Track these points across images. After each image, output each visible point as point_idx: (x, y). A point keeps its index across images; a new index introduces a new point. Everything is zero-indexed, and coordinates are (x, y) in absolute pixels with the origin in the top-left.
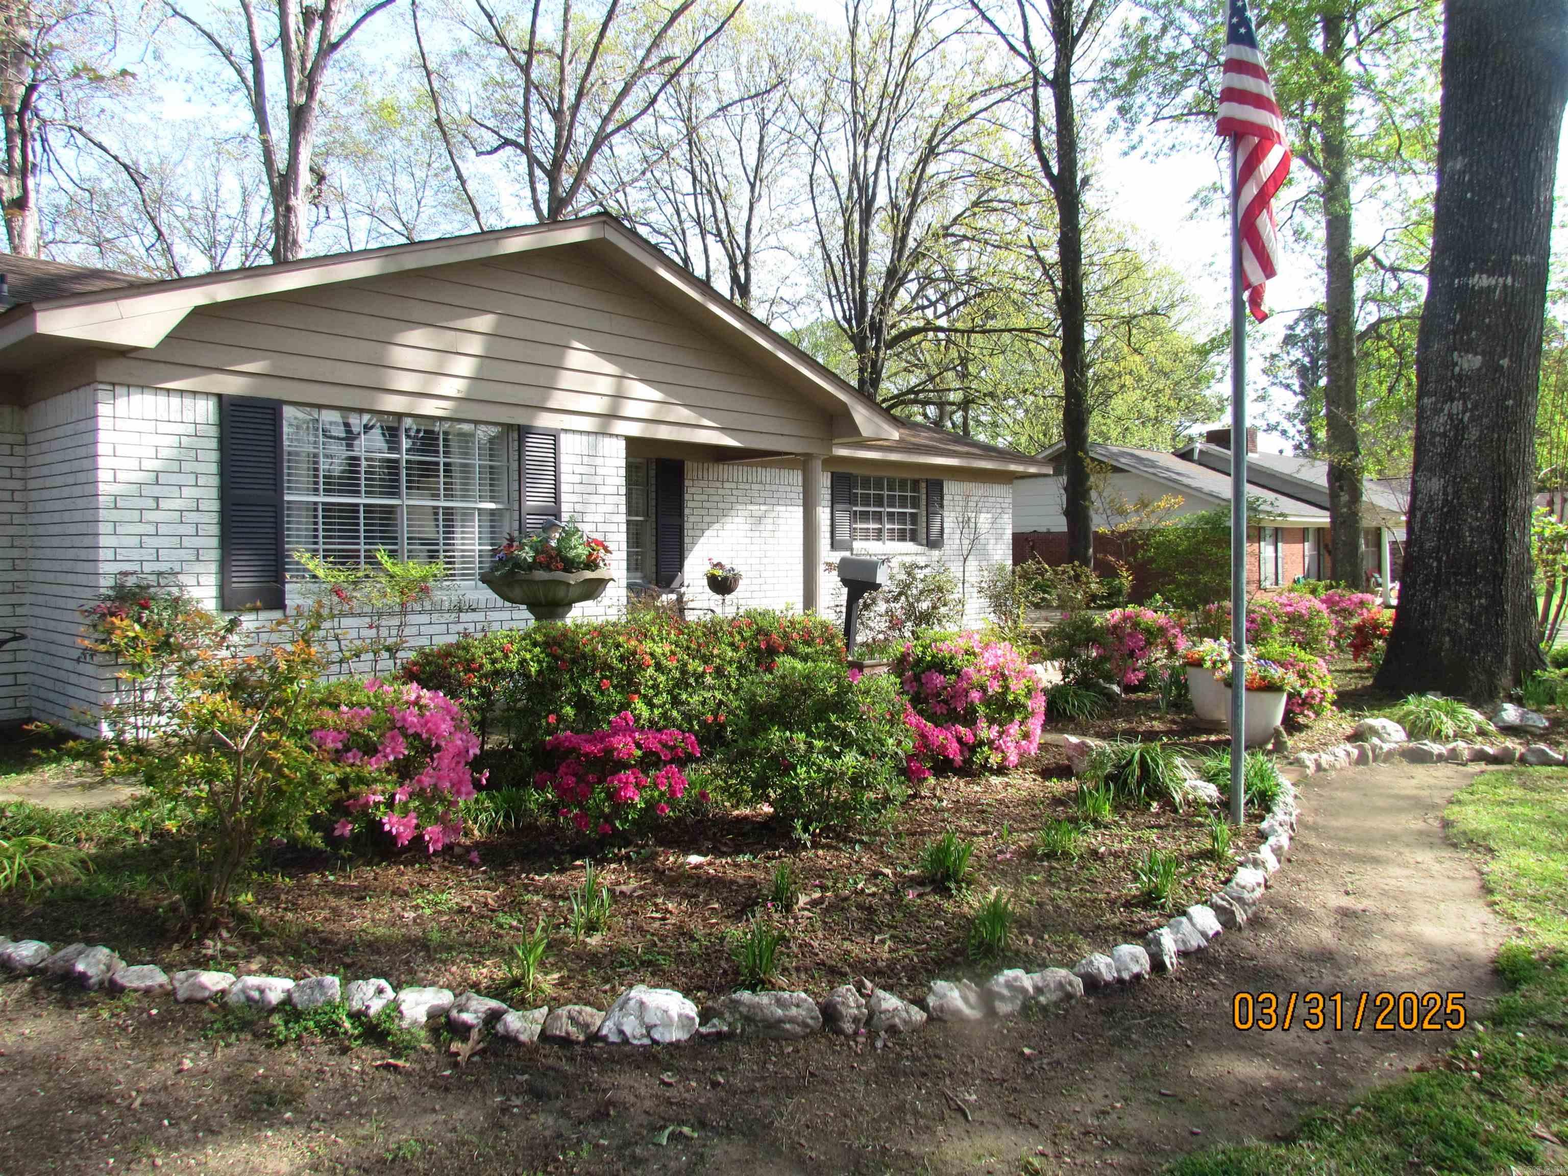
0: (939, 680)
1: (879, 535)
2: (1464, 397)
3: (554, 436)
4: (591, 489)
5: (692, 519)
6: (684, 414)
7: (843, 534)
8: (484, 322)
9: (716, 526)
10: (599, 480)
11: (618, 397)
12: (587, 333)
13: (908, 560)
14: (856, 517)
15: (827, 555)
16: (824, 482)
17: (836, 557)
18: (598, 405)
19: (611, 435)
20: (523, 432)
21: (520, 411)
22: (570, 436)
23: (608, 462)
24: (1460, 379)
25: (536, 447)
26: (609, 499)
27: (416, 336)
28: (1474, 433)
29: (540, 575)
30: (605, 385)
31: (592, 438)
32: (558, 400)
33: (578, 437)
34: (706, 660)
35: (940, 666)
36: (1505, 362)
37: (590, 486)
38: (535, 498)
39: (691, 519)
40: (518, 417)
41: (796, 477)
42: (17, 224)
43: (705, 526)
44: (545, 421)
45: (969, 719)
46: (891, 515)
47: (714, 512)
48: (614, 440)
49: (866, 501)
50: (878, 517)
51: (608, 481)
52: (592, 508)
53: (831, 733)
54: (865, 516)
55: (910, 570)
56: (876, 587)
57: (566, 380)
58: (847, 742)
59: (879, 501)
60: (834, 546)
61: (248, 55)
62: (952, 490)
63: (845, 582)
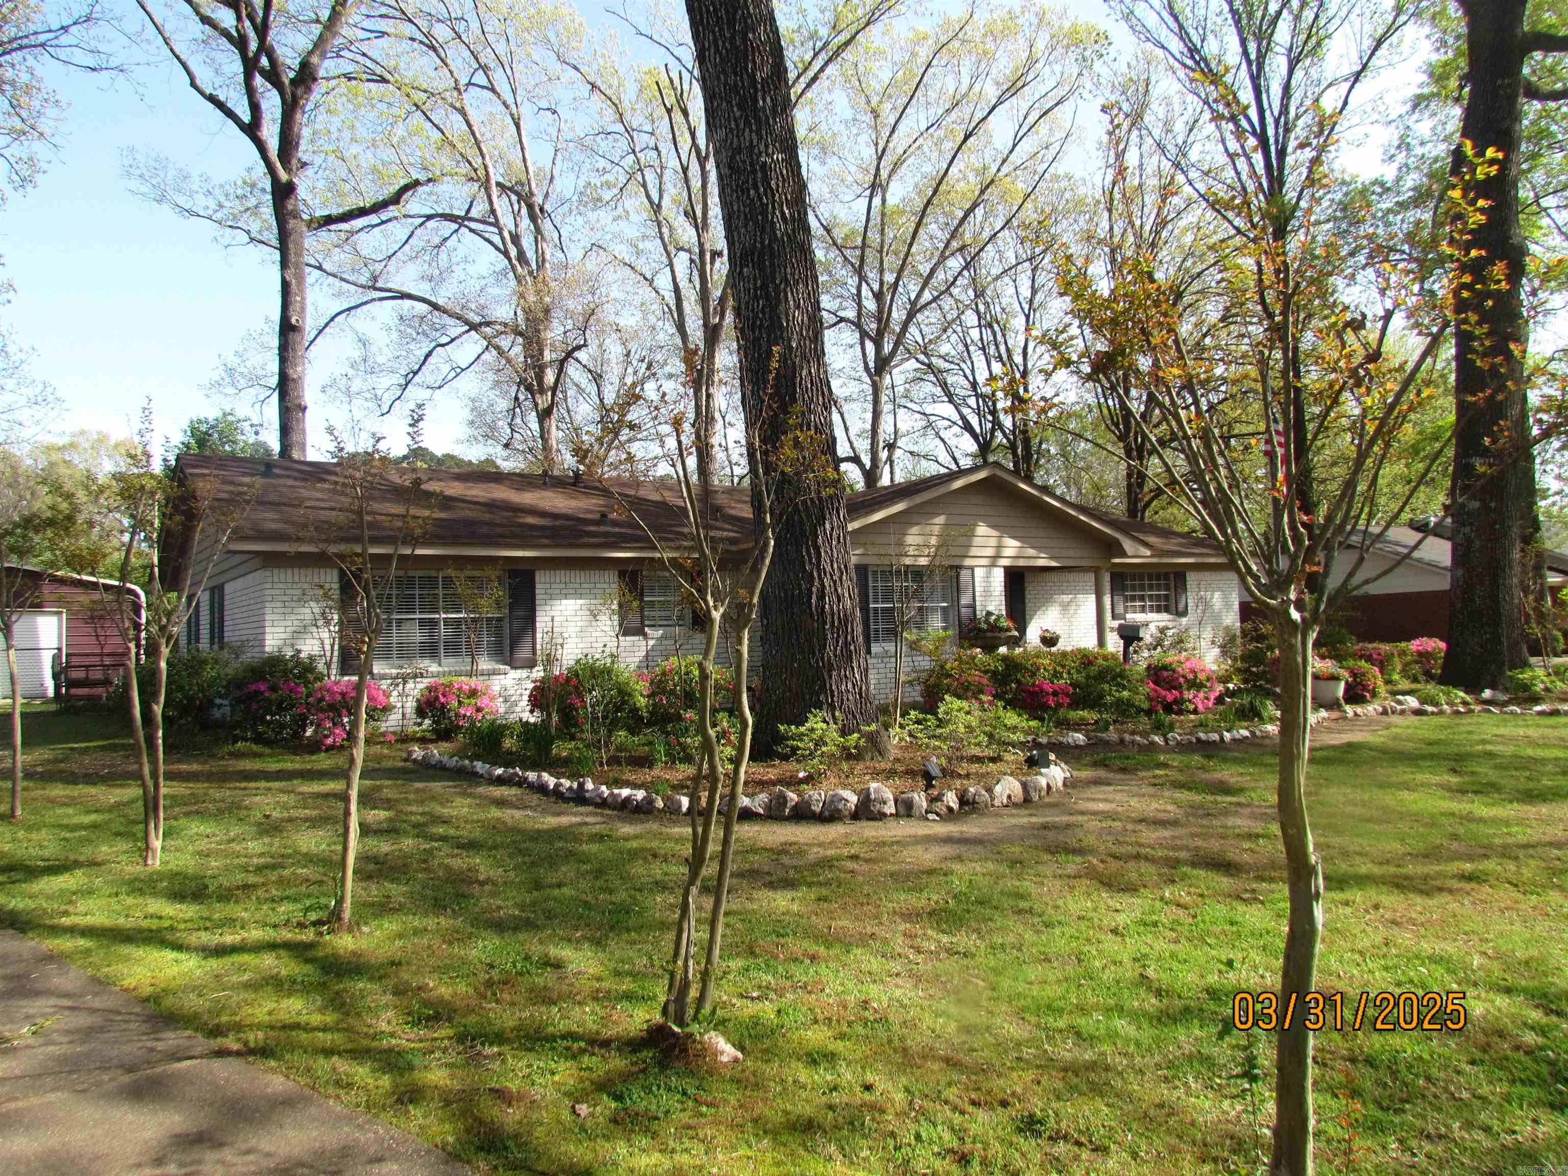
0: (1165, 674)
1: (1143, 610)
2: (1471, 524)
3: (972, 568)
4: (989, 594)
6: (1031, 552)
7: (1120, 609)
8: (940, 519)
9: (1043, 608)
10: (992, 589)
11: (999, 547)
12: (985, 518)
13: (1162, 624)
14: (1126, 599)
15: (1111, 623)
16: (1107, 578)
17: (1116, 624)
18: (990, 552)
19: (997, 566)
20: (958, 568)
21: (956, 559)
22: (979, 568)
23: (996, 579)
24: (1468, 513)
25: (964, 575)
26: (997, 598)
27: (915, 530)
28: (1477, 544)
29: (989, 634)
30: (993, 542)
31: (989, 568)
32: (973, 551)
33: (982, 568)
34: (1063, 667)
35: (1165, 668)
36: (1493, 505)
37: (987, 592)
38: (965, 600)
39: (1029, 606)
40: (956, 562)
41: (1091, 577)
42: (546, 425)
43: (1037, 608)
44: (968, 562)
45: (1178, 687)
46: (1151, 597)
47: (1042, 600)
48: (998, 568)
49: (1133, 588)
50: (1142, 598)
51: (996, 589)
52: (989, 603)
53: (1118, 685)
54: (1133, 599)
55: (1162, 630)
56: (1140, 639)
57: (977, 541)
58: (1124, 688)
59: (1142, 588)
60: (1114, 617)
61: (671, 287)
62: (1192, 578)
63: (1122, 637)
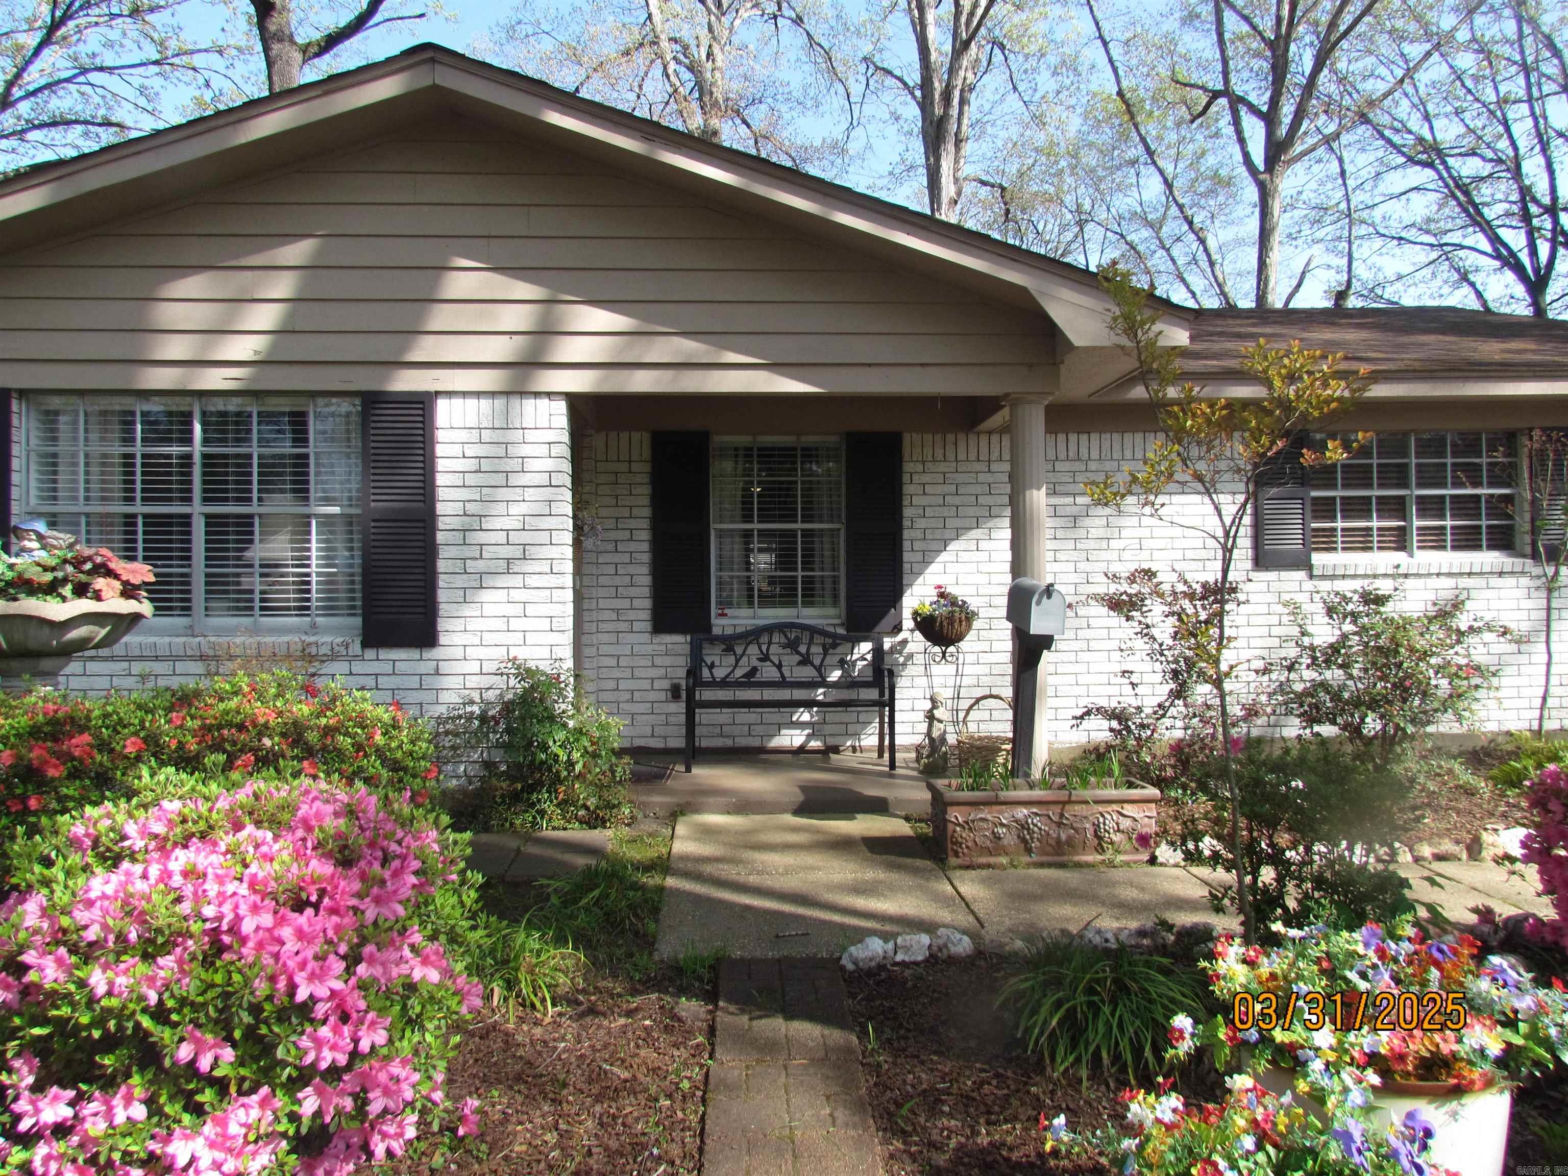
1: (1398, 540)
3: (423, 403)
4: (500, 479)
5: (921, 523)
6: (679, 348)
8: (297, 252)
9: (975, 534)
10: (515, 464)
11: (544, 333)
12: (483, 242)
18: (505, 349)
19: (537, 395)
20: (368, 401)
21: (361, 371)
22: (457, 402)
23: (530, 436)
25: (389, 422)
26: (530, 494)
30: (516, 318)
31: (500, 402)
32: (427, 349)
33: (472, 402)
37: (494, 475)
38: (387, 497)
39: (918, 524)
43: (948, 534)
44: (406, 382)
46: (1431, 502)
47: (971, 511)
48: (544, 403)
49: (1358, 479)
50: (1394, 507)
51: (531, 465)
52: (501, 508)
57: (442, 317)
